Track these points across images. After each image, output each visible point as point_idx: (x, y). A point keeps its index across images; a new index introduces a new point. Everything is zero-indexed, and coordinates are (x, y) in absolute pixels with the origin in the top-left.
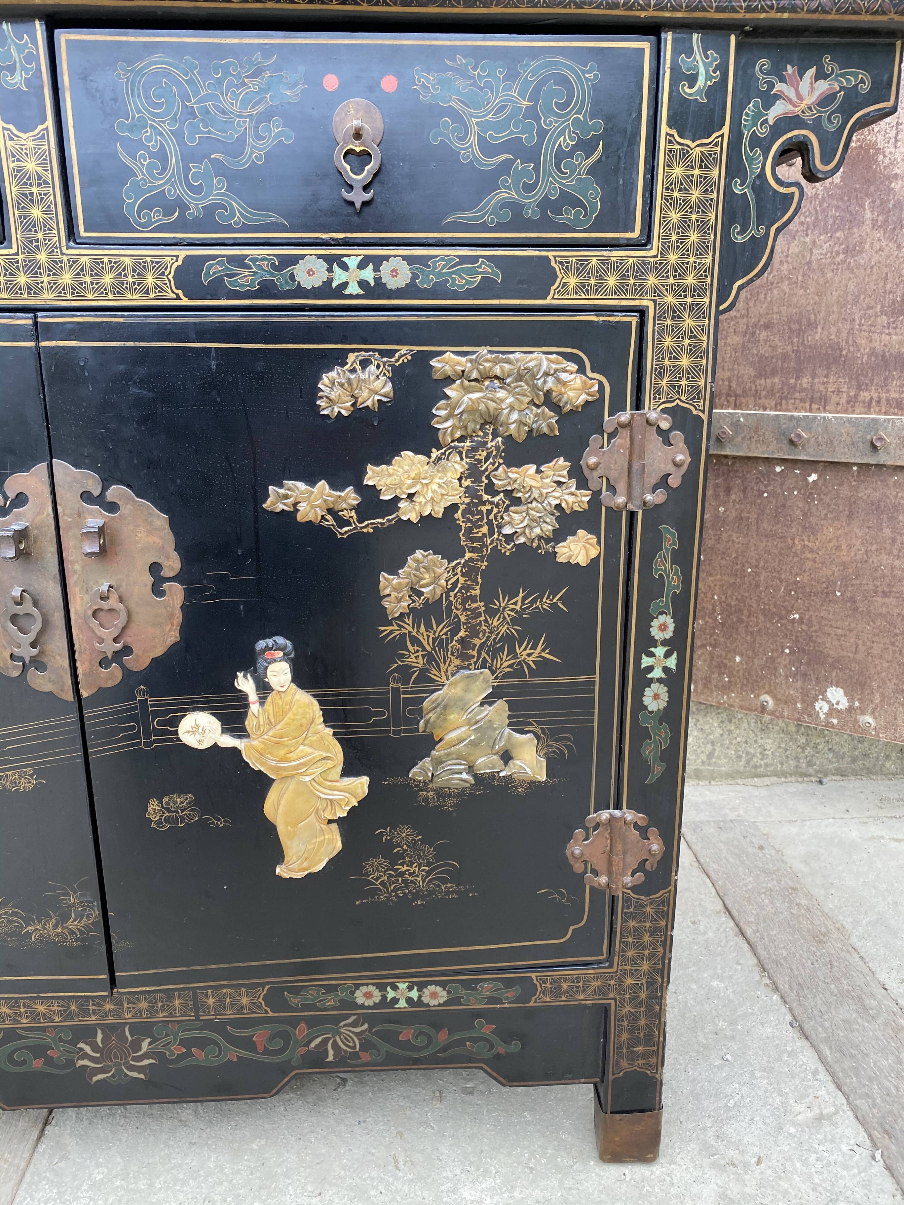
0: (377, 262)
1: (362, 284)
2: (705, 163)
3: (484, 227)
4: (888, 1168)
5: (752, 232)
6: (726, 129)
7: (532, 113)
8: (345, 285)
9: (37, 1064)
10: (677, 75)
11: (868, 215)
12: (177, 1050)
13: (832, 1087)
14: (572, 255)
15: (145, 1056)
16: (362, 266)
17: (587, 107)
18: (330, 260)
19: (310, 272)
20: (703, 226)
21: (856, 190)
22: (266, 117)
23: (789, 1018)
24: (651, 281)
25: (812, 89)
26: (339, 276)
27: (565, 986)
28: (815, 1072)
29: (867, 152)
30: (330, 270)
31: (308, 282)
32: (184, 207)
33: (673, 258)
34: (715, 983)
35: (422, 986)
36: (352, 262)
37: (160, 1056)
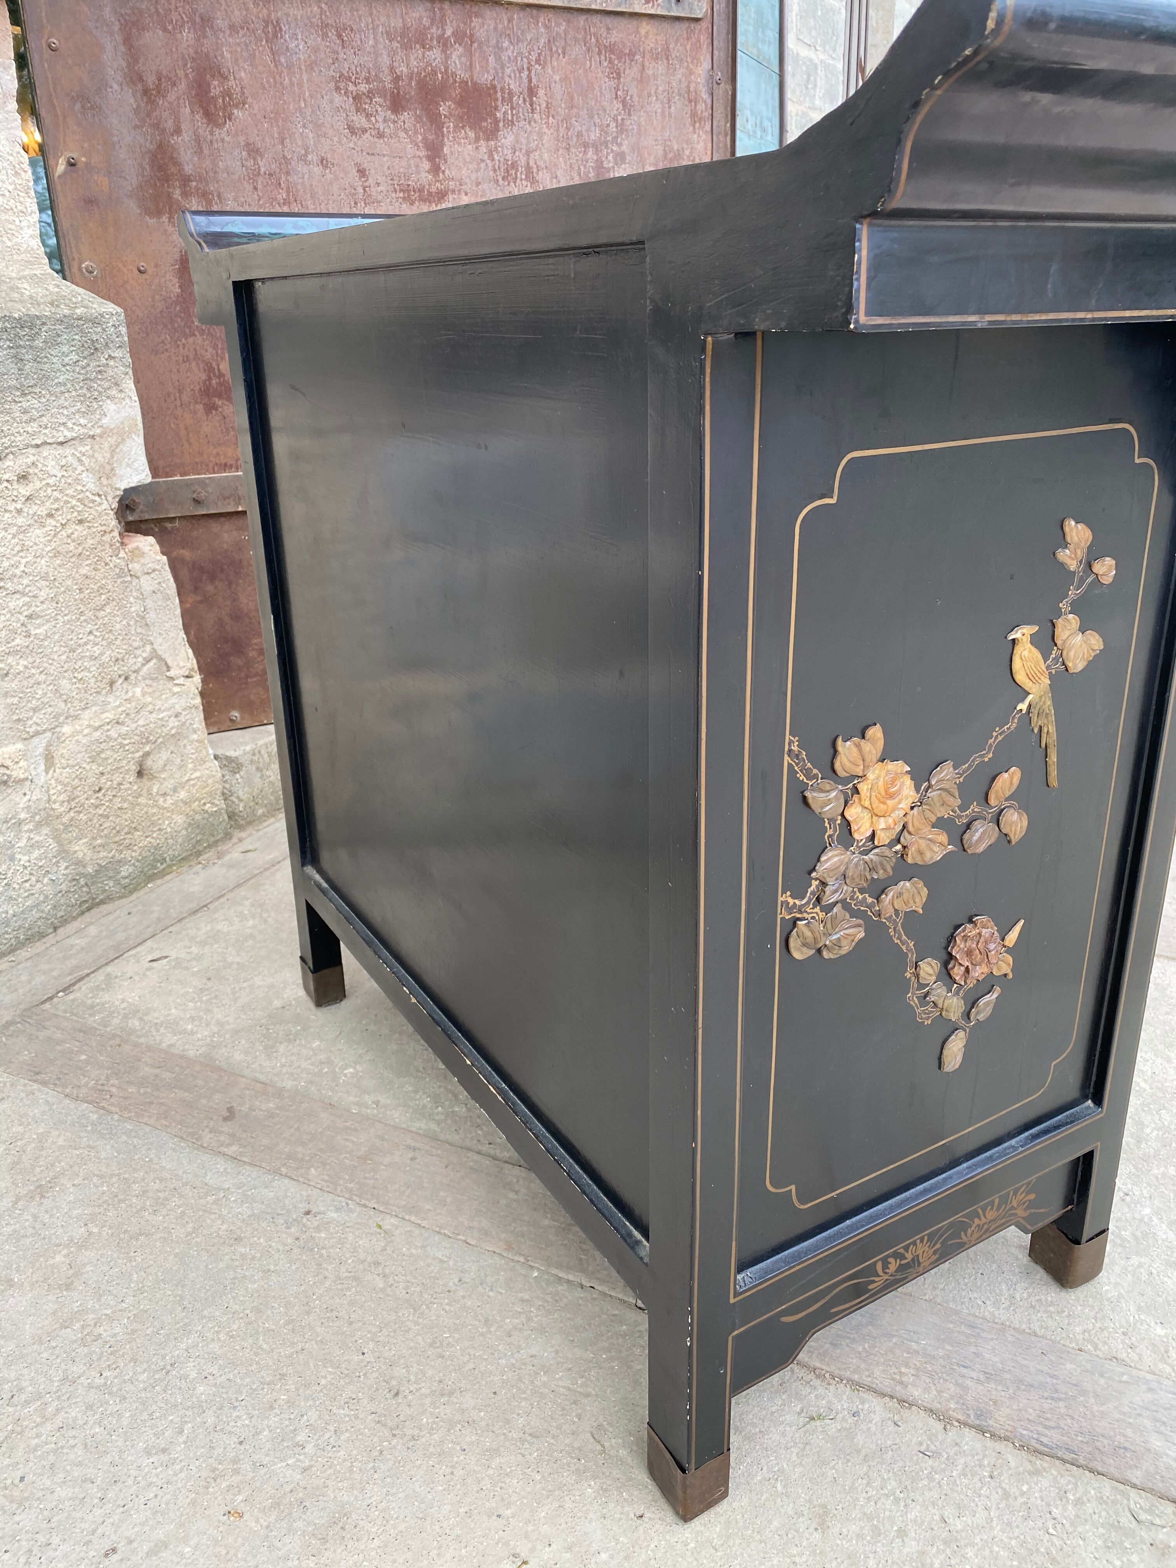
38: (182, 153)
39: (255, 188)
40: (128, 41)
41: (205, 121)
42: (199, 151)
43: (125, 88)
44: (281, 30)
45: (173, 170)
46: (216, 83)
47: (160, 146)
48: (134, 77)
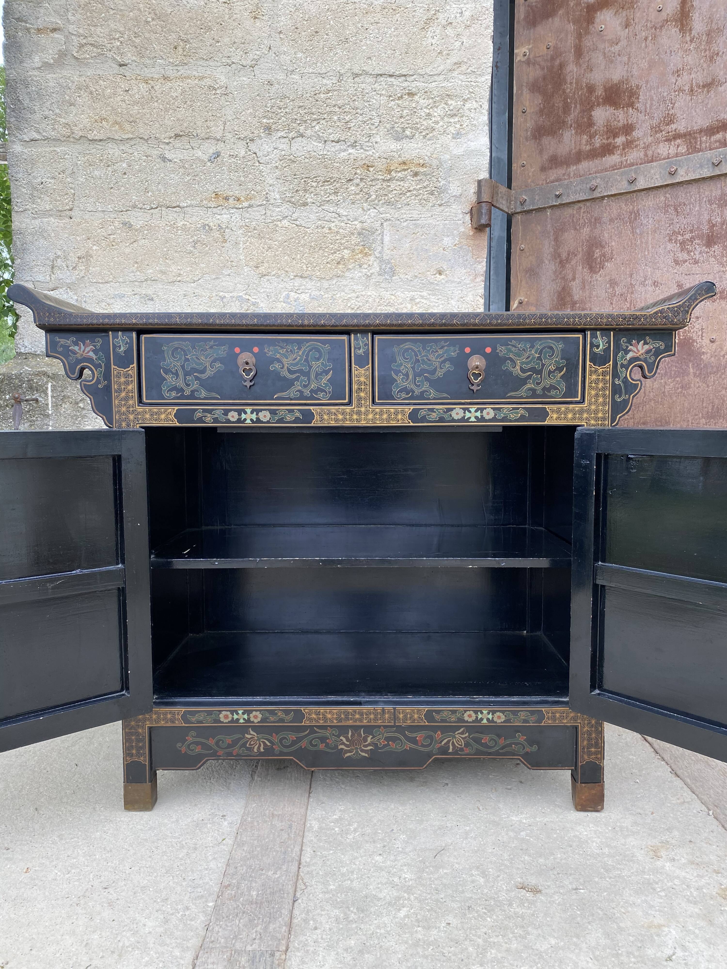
0: (482, 410)
1: (476, 417)
2: (604, 374)
3: (521, 397)
4: (715, 818)
5: (623, 397)
6: (611, 363)
7: (539, 358)
8: (470, 418)
9: (322, 746)
10: (592, 345)
11: (691, 370)
12: (383, 742)
13: (690, 793)
14: (555, 407)
15: (369, 745)
16: (476, 411)
17: (560, 356)
18: (464, 409)
19: (457, 414)
20: (604, 396)
21: (684, 358)
22: (444, 362)
23: (670, 770)
24: (585, 415)
25: (643, 348)
26: (468, 415)
27: (558, 715)
28: (683, 787)
29: (688, 341)
30: (465, 413)
31: (456, 417)
32: (413, 392)
33: (593, 407)
34: (631, 757)
35: (494, 712)
36: (473, 410)
37: (376, 745)
38: (574, 290)
39: (612, 304)
40: (556, 240)
41: (589, 271)
42: (583, 288)
43: (551, 262)
44: (639, 215)
45: (568, 299)
46: (598, 251)
47: (563, 288)
48: (556, 255)
